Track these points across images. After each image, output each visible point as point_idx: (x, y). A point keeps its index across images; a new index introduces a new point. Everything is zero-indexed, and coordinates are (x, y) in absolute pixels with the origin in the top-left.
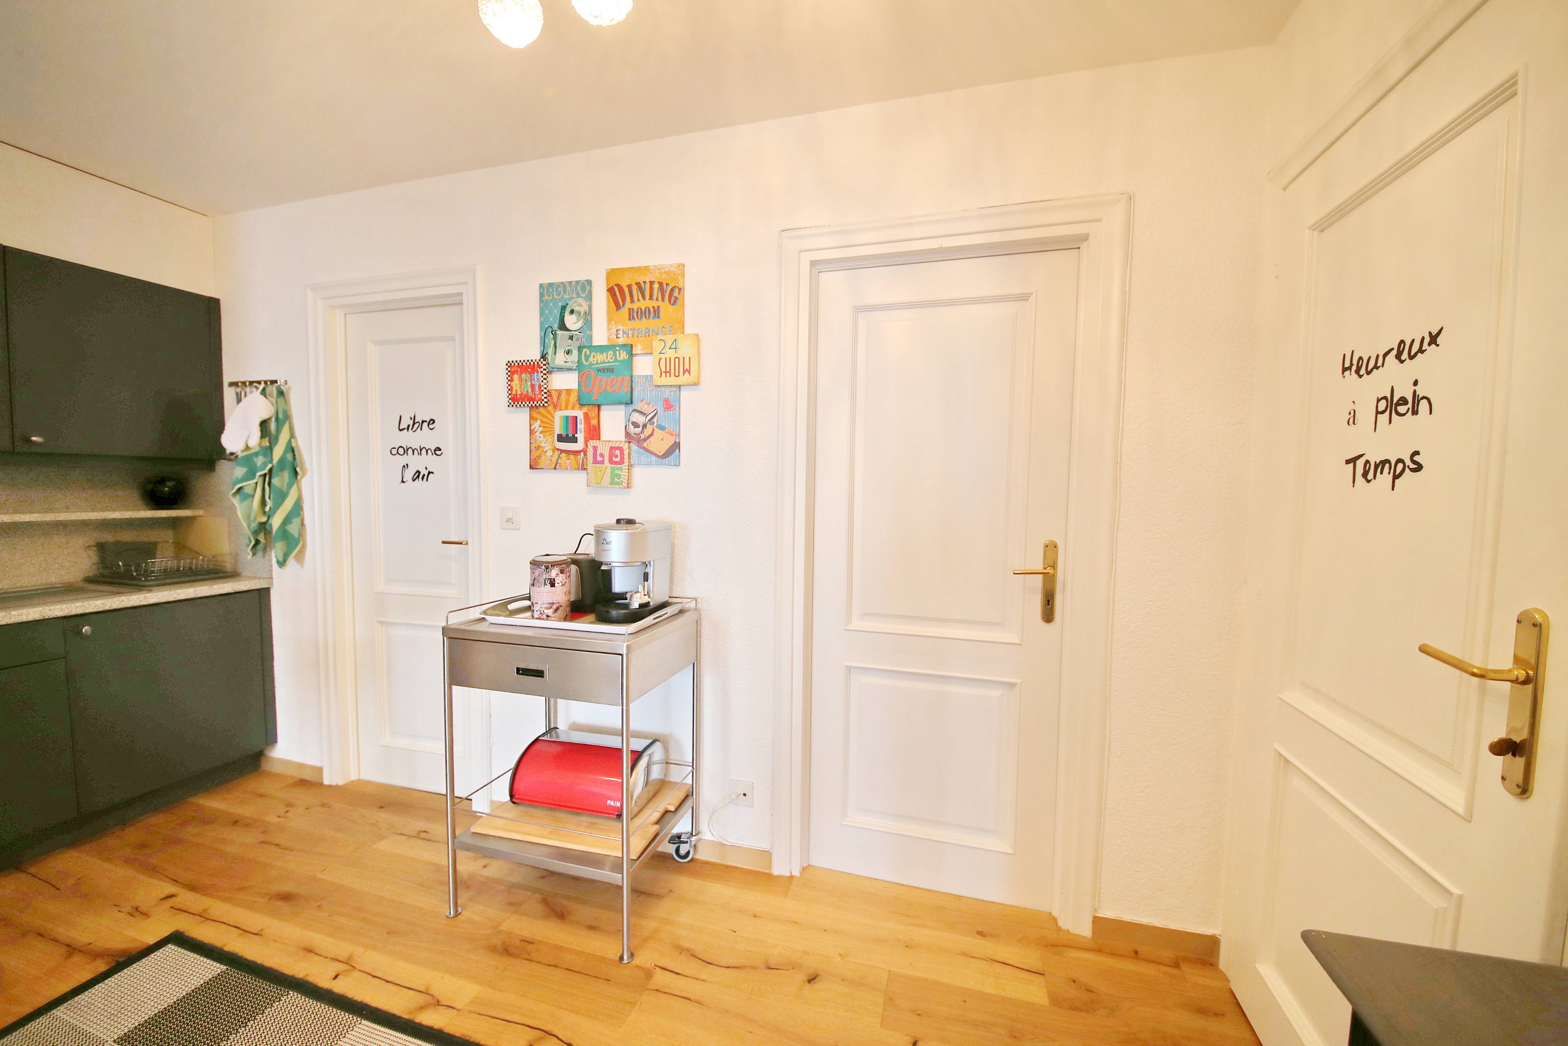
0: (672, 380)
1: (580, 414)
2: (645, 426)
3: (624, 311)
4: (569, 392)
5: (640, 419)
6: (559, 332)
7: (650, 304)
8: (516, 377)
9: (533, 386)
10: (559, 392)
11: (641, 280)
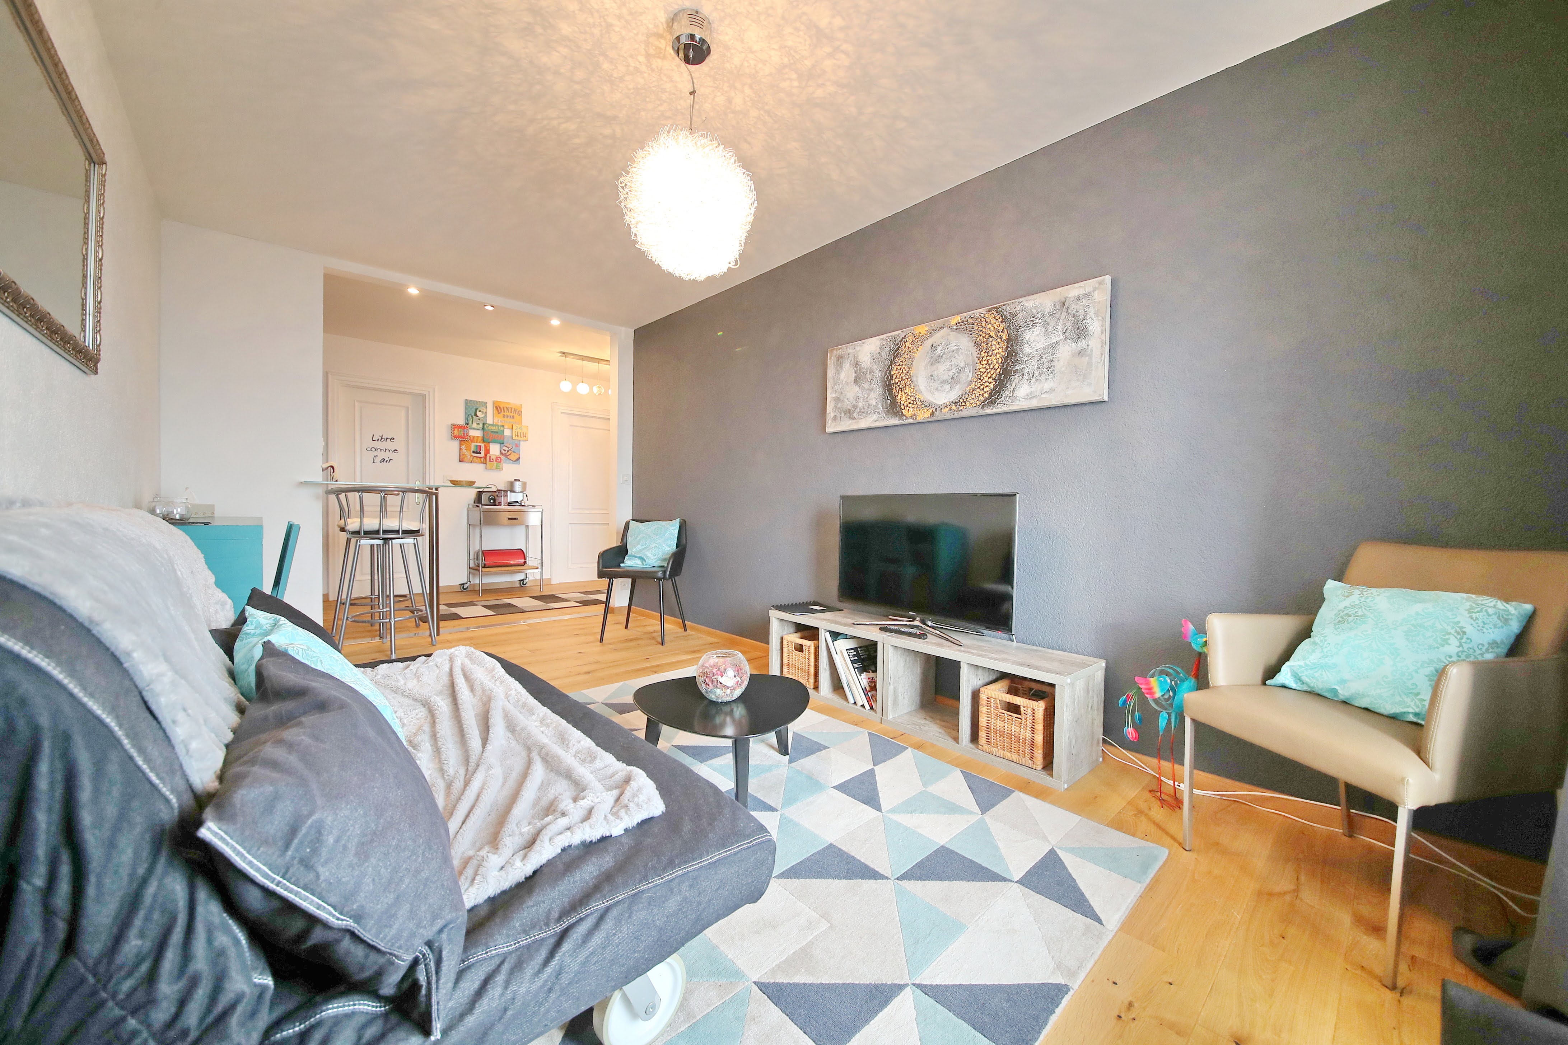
0: (519, 438)
1: (483, 445)
2: (508, 451)
3: (501, 415)
4: (478, 437)
5: (507, 449)
6: (474, 417)
7: (511, 414)
8: (456, 429)
9: (464, 434)
10: (474, 437)
11: (508, 406)
